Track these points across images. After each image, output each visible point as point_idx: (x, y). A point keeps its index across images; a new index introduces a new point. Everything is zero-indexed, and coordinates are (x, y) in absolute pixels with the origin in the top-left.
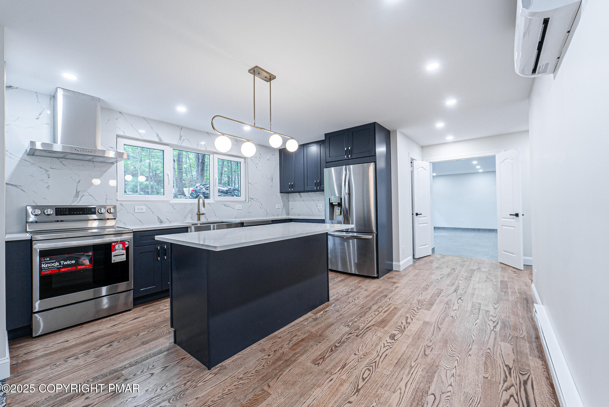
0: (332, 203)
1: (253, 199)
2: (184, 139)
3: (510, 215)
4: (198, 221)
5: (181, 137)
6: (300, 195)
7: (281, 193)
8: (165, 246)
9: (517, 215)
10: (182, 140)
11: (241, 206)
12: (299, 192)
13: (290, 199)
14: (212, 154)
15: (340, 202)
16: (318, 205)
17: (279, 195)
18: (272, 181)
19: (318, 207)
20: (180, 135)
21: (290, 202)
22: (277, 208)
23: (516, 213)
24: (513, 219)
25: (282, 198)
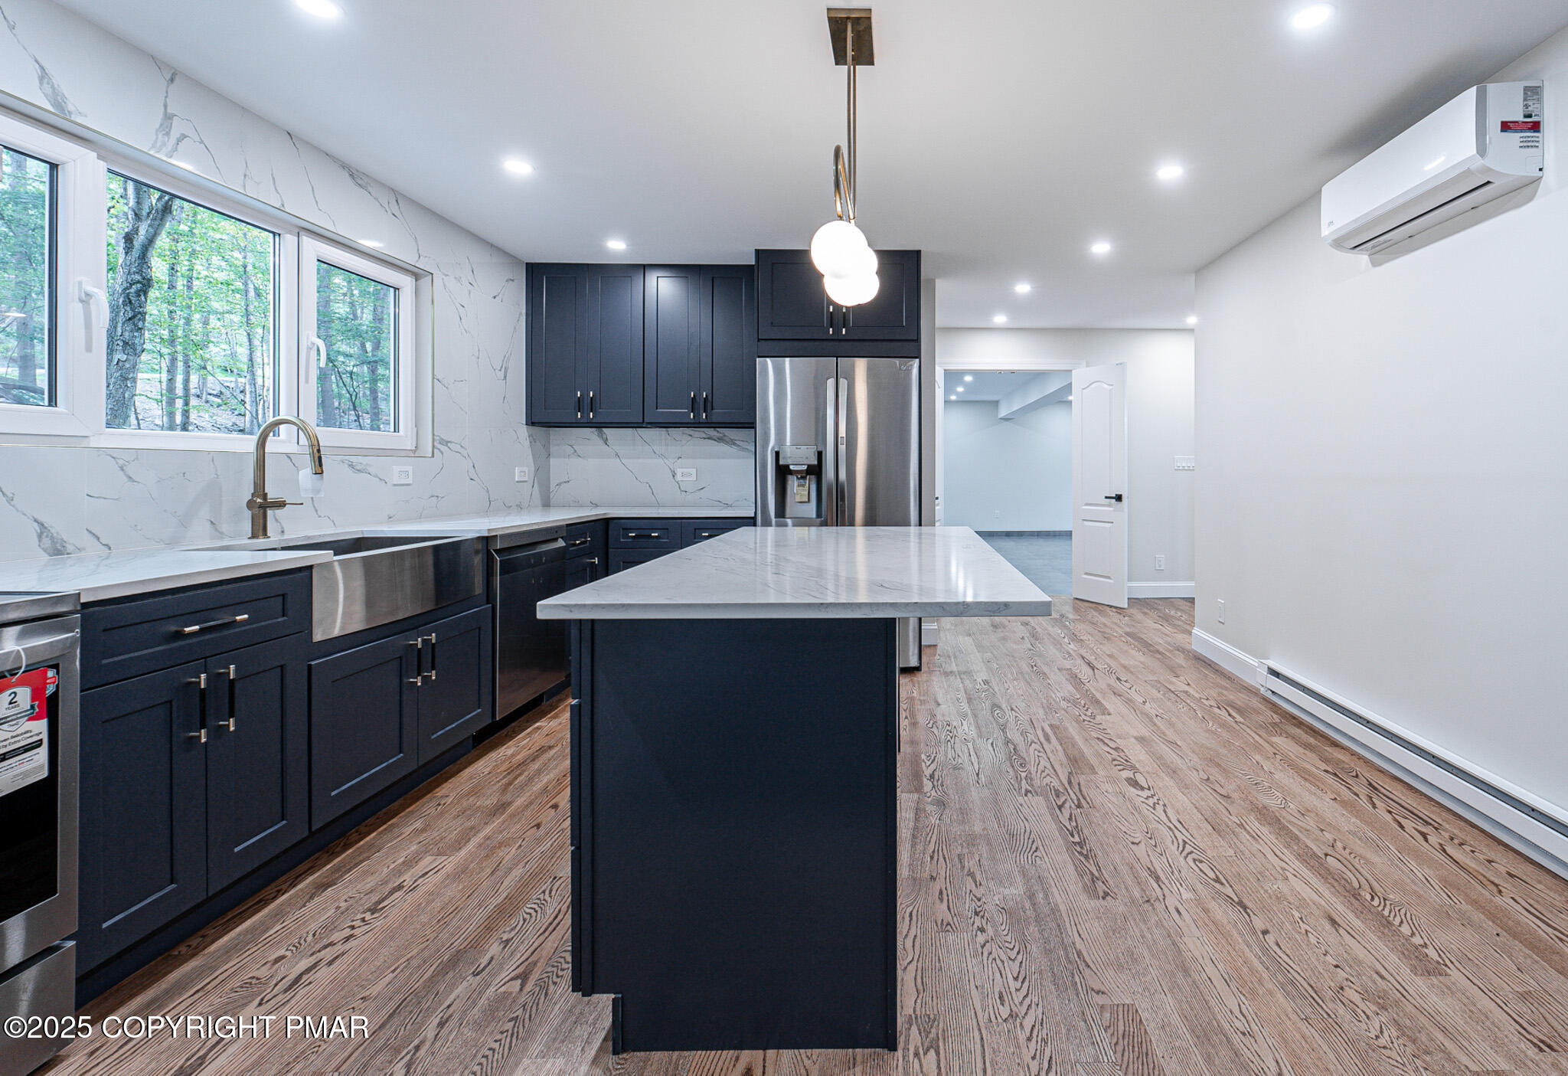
0: (788, 466)
1: (449, 444)
2: (184, 136)
3: (1106, 497)
4: (254, 536)
5: (168, 117)
6: (601, 435)
7: (533, 424)
8: (232, 667)
9: (1119, 498)
10: (175, 134)
11: (410, 469)
12: (599, 426)
13: (553, 449)
14: (290, 233)
15: (816, 463)
16: (679, 472)
17: (524, 431)
18: (505, 377)
19: (679, 477)
20: (166, 106)
21: (552, 461)
22: (517, 479)
23: (1116, 495)
24: (1109, 505)
25: (531, 442)
